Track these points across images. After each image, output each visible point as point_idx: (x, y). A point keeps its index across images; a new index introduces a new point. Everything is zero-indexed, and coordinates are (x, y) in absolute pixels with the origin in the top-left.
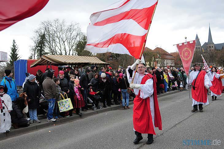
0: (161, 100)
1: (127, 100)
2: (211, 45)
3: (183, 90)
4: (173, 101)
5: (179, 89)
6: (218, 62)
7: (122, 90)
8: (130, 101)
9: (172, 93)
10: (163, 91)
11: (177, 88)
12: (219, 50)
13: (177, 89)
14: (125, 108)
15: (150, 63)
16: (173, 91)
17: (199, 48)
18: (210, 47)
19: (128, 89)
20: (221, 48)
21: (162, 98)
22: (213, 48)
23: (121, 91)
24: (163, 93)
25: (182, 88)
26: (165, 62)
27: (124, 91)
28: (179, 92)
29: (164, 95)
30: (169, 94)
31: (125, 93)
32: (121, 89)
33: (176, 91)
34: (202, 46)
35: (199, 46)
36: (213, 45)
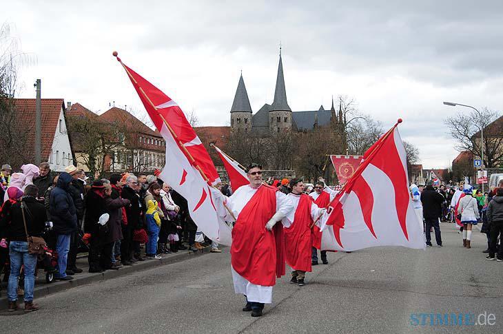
0: (139, 283)
1: (28, 282)
2: (283, 115)
3: (203, 252)
4: (179, 287)
5: (190, 249)
6: (301, 168)
7: (11, 243)
8: (37, 283)
9: (172, 261)
10: (143, 254)
12: (305, 133)
13: (185, 249)
14: (16, 308)
15: (92, 159)
16: (173, 255)
17: (246, 120)
18: (279, 119)
19: (31, 241)
20: (308, 126)
21: (139, 274)
22: (288, 125)
23: (8, 245)
24: (141, 260)
25: (202, 244)
27: (18, 247)
28: (190, 256)
30: (161, 262)
31: (22, 254)
32: (8, 241)
33: (180, 253)
34: (254, 113)
35: (247, 115)
36: (288, 115)
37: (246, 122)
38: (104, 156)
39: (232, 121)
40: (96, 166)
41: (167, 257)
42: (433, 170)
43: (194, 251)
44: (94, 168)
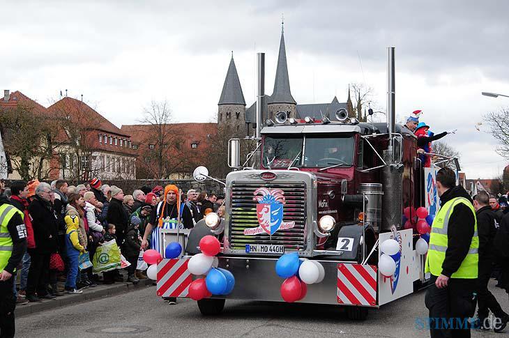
2: (285, 108)
9: (99, 295)
10: (61, 286)
11: (125, 274)
13: (122, 281)
15: (25, 163)
17: (238, 115)
21: (47, 314)
24: (57, 295)
26: (95, 164)
28: (128, 289)
29: (62, 304)
30: (85, 298)
34: (248, 106)
35: (239, 109)
36: (292, 109)
37: (238, 118)
38: (42, 159)
39: (220, 115)
40: (30, 172)
41: (94, 291)
42: (479, 180)
43: (134, 283)
44: (27, 175)
